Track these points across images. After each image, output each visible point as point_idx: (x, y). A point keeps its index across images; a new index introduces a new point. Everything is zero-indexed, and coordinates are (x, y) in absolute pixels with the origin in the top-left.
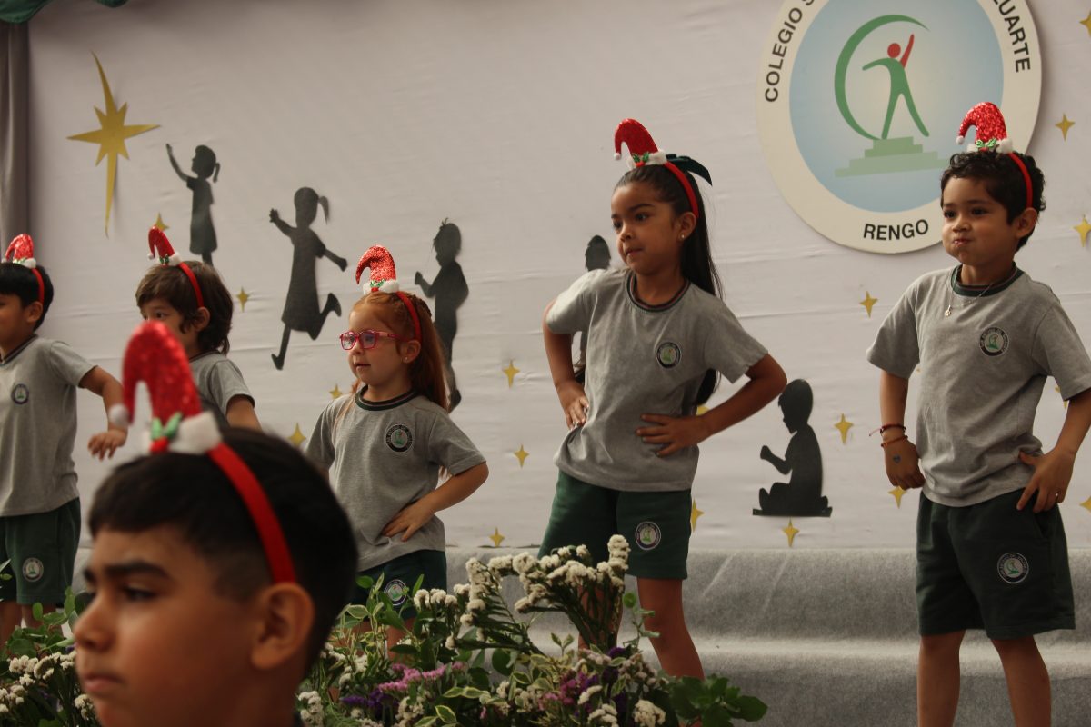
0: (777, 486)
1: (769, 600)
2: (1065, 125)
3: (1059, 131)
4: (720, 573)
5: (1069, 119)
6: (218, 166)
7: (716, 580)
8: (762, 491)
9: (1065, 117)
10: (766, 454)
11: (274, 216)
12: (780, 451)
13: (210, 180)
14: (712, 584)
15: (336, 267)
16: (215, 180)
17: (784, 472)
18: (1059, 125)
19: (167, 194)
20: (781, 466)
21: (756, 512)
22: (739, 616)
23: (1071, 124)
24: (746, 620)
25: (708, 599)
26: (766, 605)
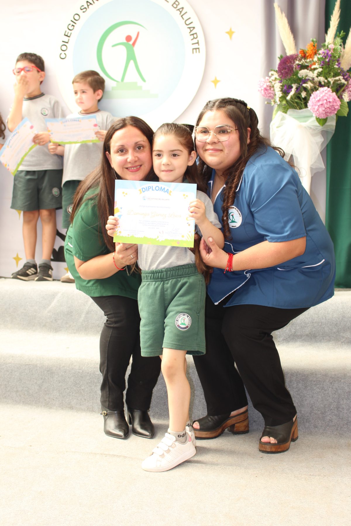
1: (84, 316)
2: (216, 82)
3: (213, 84)
4: (55, 301)
5: (218, 79)
7: (53, 304)
8: (54, 250)
9: (216, 78)
14: (51, 306)
18: (213, 82)
21: (51, 259)
22: (67, 323)
23: (219, 81)
24: (70, 326)
25: (49, 314)
26: (82, 318)
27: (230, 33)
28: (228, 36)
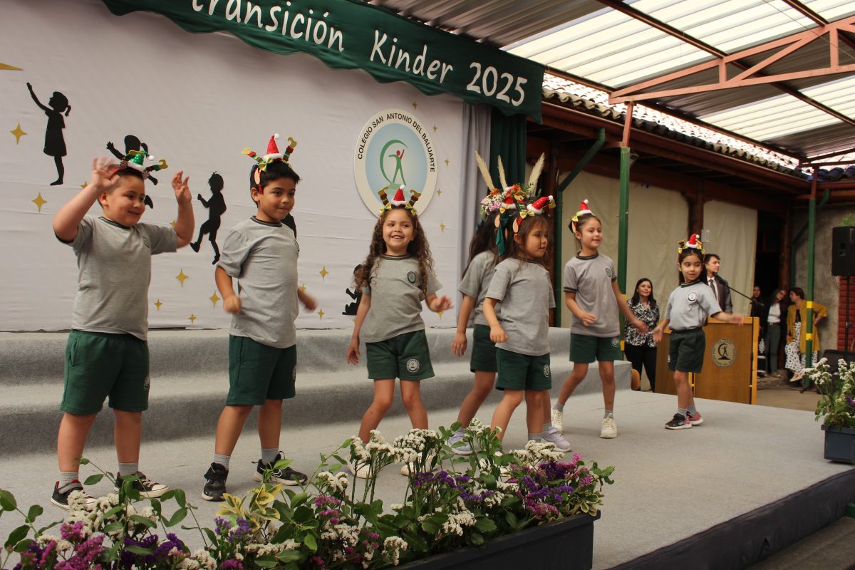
0: (352, 304)
3: (437, 193)
6: (70, 108)
8: (347, 306)
10: (348, 291)
11: (110, 146)
12: (353, 291)
13: (63, 114)
15: (152, 183)
16: (67, 114)
17: (354, 299)
19: (26, 113)
20: (353, 296)
21: (344, 313)
27: (447, 162)
28: (445, 163)
